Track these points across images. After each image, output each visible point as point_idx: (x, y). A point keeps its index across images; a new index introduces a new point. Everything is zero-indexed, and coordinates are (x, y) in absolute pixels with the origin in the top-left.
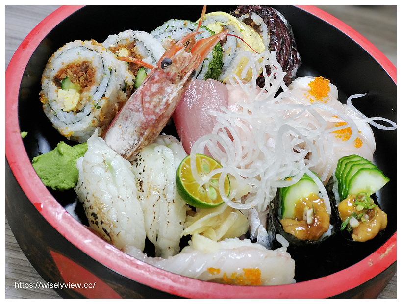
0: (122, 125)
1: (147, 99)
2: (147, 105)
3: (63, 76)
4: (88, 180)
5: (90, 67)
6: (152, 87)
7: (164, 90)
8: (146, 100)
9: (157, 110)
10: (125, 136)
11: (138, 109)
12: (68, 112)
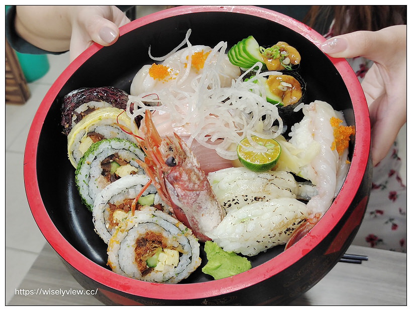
0: (203, 213)
1: (191, 185)
2: (196, 186)
3: (144, 264)
4: (258, 236)
5: (144, 236)
6: (184, 179)
7: (189, 169)
8: (192, 187)
9: (202, 178)
10: (212, 212)
11: (197, 194)
12: (180, 261)
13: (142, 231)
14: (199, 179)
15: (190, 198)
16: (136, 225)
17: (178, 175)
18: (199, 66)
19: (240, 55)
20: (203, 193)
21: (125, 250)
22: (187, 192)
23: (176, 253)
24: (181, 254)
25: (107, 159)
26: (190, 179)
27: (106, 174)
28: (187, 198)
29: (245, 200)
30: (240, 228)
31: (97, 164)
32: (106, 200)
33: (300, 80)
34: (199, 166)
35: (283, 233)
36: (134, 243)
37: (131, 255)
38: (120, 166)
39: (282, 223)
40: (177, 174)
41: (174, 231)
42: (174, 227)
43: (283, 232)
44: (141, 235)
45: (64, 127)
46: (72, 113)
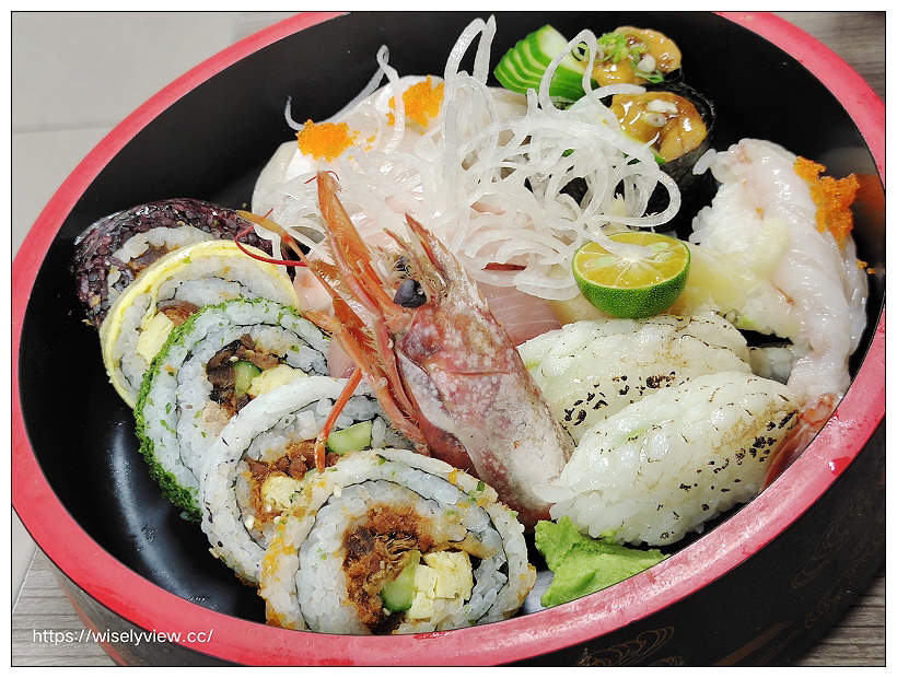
0: (515, 438)
1: (473, 360)
2: (488, 362)
3: (375, 603)
4: (682, 470)
5: (363, 522)
6: (450, 343)
7: (460, 316)
8: (475, 365)
10: (539, 435)
11: (493, 385)
12: (475, 582)
13: (353, 509)
14: (492, 344)
15: (475, 397)
16: (338, 493)
17: (435, 333)
18: (426, 113)
19: (527, 65)
20: (509, 379)
21: (315, 568)
22: (465, 379)
23: (460, 561)
24: (475, 561)
25: (222, 355)
26: (467, 343)
27: (224, 395)
28: (468, 397)
29: (622, 393)
30: (628, 454)
31: (196, 373)
32: (236, 448)
33: (693, 98)
34: (485, 306)
35: (748, 454)
36: (338, 544)
37: (335, 583)
38: (261, 371)
39: (741, 427)
40: (430, 331)
41: (447, 496)
42: (446, 484)
43: (748, 451)
44: (354, 519)
45: (87, 306)
46: (108, 263)
